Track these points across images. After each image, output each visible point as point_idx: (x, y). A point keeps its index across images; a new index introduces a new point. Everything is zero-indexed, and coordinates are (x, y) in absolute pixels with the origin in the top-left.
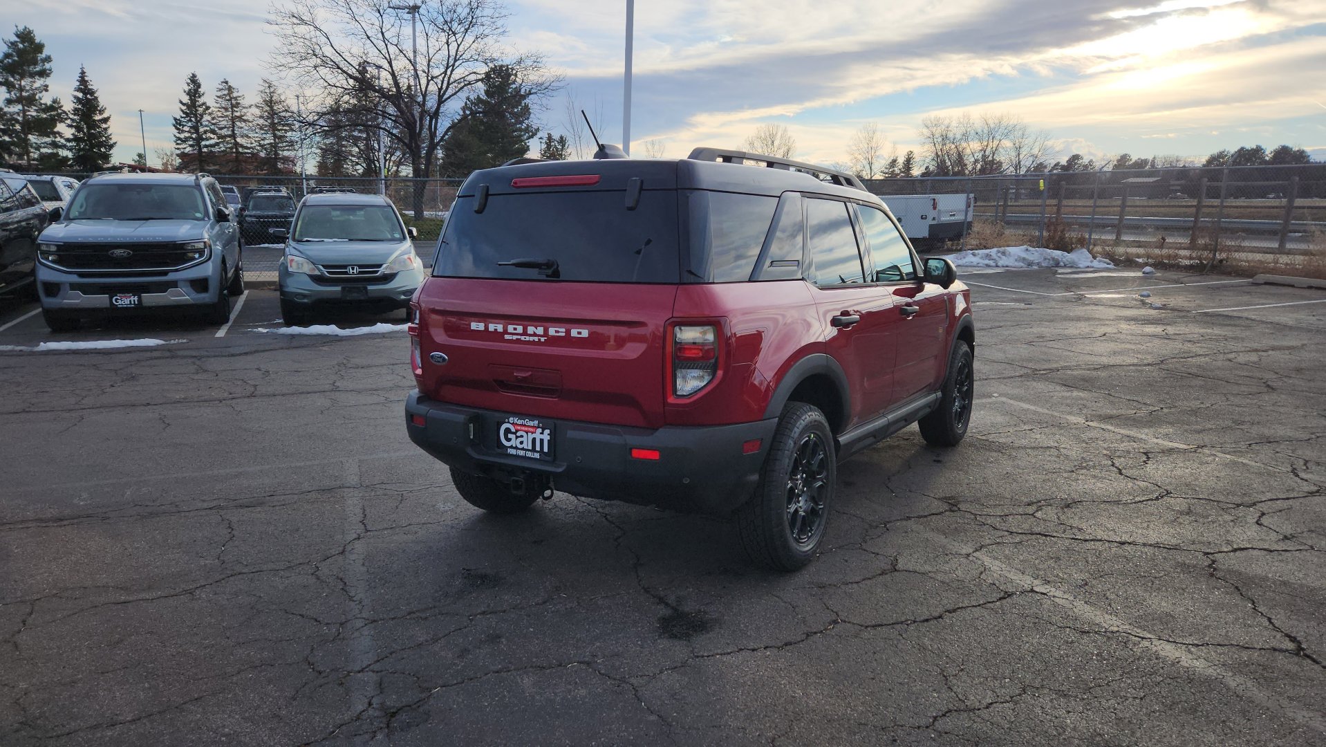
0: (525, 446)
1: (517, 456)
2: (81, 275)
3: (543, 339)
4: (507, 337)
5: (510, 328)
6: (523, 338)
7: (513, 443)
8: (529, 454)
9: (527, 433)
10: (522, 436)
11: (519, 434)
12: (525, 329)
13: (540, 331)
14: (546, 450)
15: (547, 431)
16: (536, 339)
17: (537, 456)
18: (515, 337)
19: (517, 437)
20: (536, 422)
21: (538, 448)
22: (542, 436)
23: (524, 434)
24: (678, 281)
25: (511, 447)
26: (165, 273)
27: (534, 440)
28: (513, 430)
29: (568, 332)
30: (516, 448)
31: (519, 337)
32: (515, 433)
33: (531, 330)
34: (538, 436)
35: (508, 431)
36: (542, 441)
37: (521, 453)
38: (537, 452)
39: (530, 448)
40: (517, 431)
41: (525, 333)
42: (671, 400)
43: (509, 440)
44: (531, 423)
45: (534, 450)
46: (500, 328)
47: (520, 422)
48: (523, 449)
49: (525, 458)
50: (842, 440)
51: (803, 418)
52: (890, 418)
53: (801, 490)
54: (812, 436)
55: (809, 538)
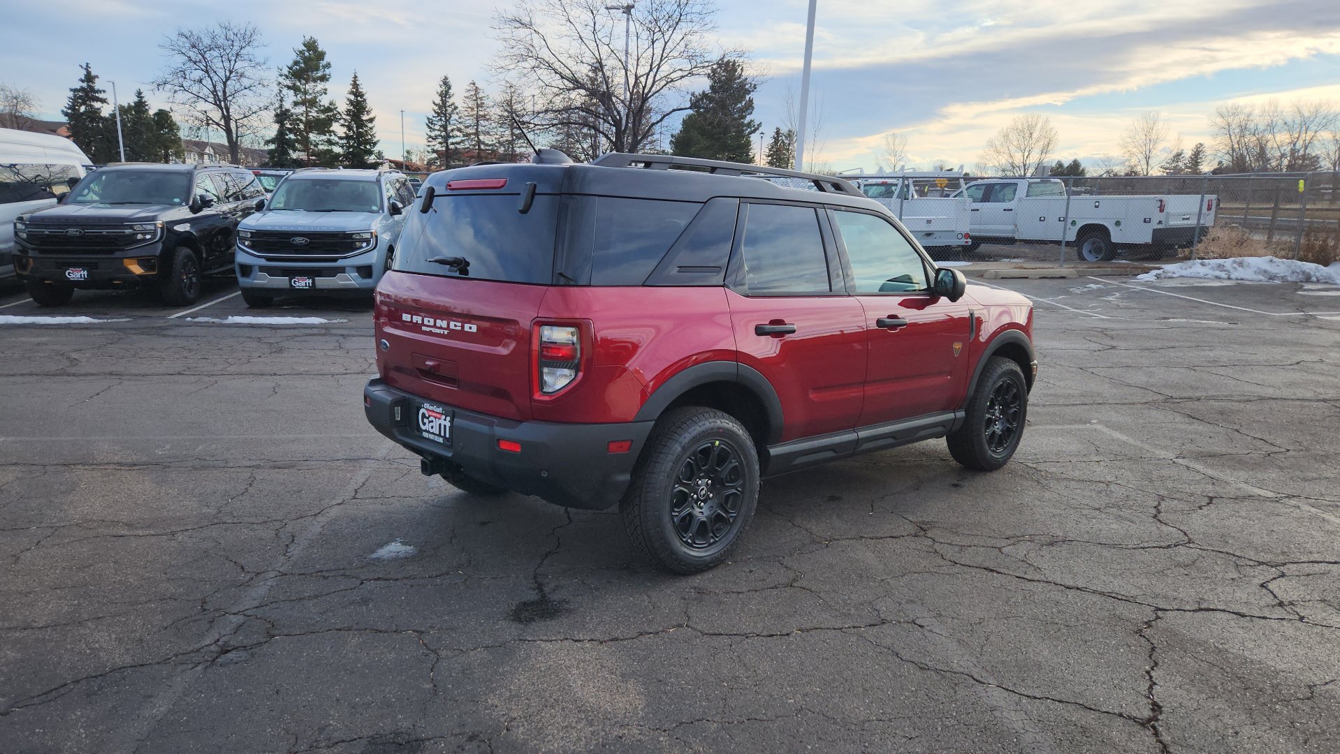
0: (434, 430)
1: (428, 440)
2: (269, 259)
3: (446, 332)
4: (424, 328)
5: (426, 321)
6: (434, 330)
7: (427, 427)
8: (436, 439)
9: (436, 418)
10: (432, 421)
11: (431, 419)
12: (435, 322)
13: (444, 324)
14: (448, 436)
15: (448, 418)
16: (442, 331)
17: (441, 440)
18: (428, 329)
19: (429, 422)
20: (440, 410)
21: (443, 434)
22: (445, 423)
23: (434, 419)
24: (550, 283)
25: (426, 431)
26: (335, 260)
27: (440, 425)
28: (427, 415)
29: (463, 327)
30: (428, 432)
31: (431, 329)
32: (428, 418)
33: (439, 323)
35: (423, 415)
36: (445, 426)
37: (432, 437)
38: (442, 437)
39: (438, 433)
40: (429, 416)
41: (435, 326)
42: (537, 396)
43: (424, 424)
44: (438, 410)
45: (439, 435)
46: (420, 320)
47: (431, 408)
48: (433, 433)
49: (433, 441)
50: (774, 451)
51: (700, 424)
52: (863, 434)
53: (704, 495)
54: (717, 443)
55: (711, 544)
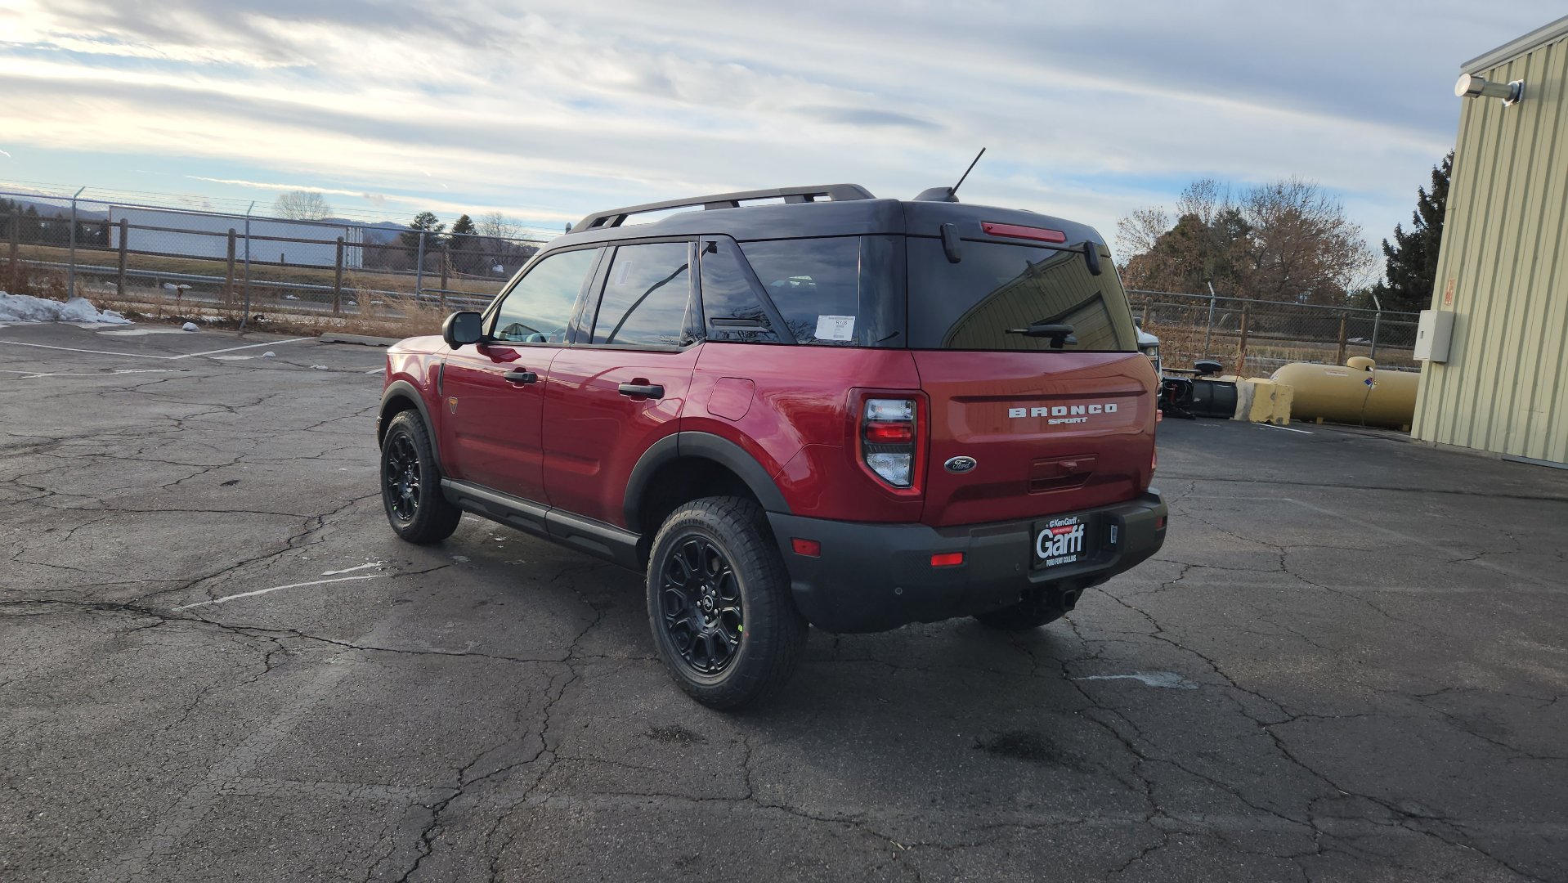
0: (1061, 552)
1: (1056, 566)
3: (1084, 420)
4: (1051, 422)
5: (1055, 411)
6: (1066, 421)
7: (1049, 553)
8: (1067, 560)
9: (1063, 534)
11: (1055, 539)
12: (1069, 410)
13: (1082, 410)
14: (1079, 549)
15: (1082, 526)
17: (1074, 558)
18: (1059, 421)
19: (1053, 544)
20: (1075, 519)
21: (1072, 549)
22: (1077, 534)
23: (1061, 537)
25: (1049, 558)
27: (1069, 541)
28: (1051, 536)
29: (1103, 409)
30: (1053, 557)
31: (1063, 420)
32: (1052, 540)
33: (1074, 410)
34: (1073, 535)
35: (1046, 538)
36: (1076, 538)
37: (1059, 561)
38: (1073, 554)
39: (1066, 552)
40: (1054, 536)
41: (1069, 415)
43: (1045, 549)
44: (1070, 522)
45: (1069, 554)
46: (1044, 412)
47: (1060, 524)
48: (1059, 556)
49: (1063, 565)
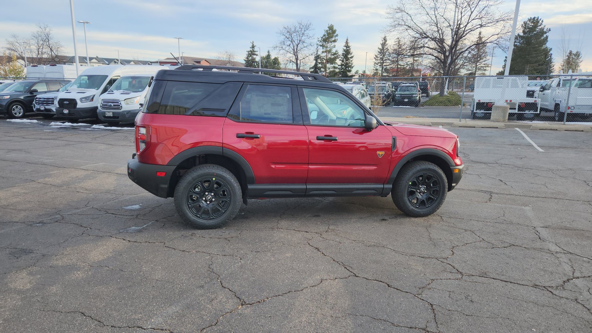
50: (250, 187)
51: (203, 170)
52: (309, 187)
53: (209, 199)
54: (214, 179)
55: (211, 219)
